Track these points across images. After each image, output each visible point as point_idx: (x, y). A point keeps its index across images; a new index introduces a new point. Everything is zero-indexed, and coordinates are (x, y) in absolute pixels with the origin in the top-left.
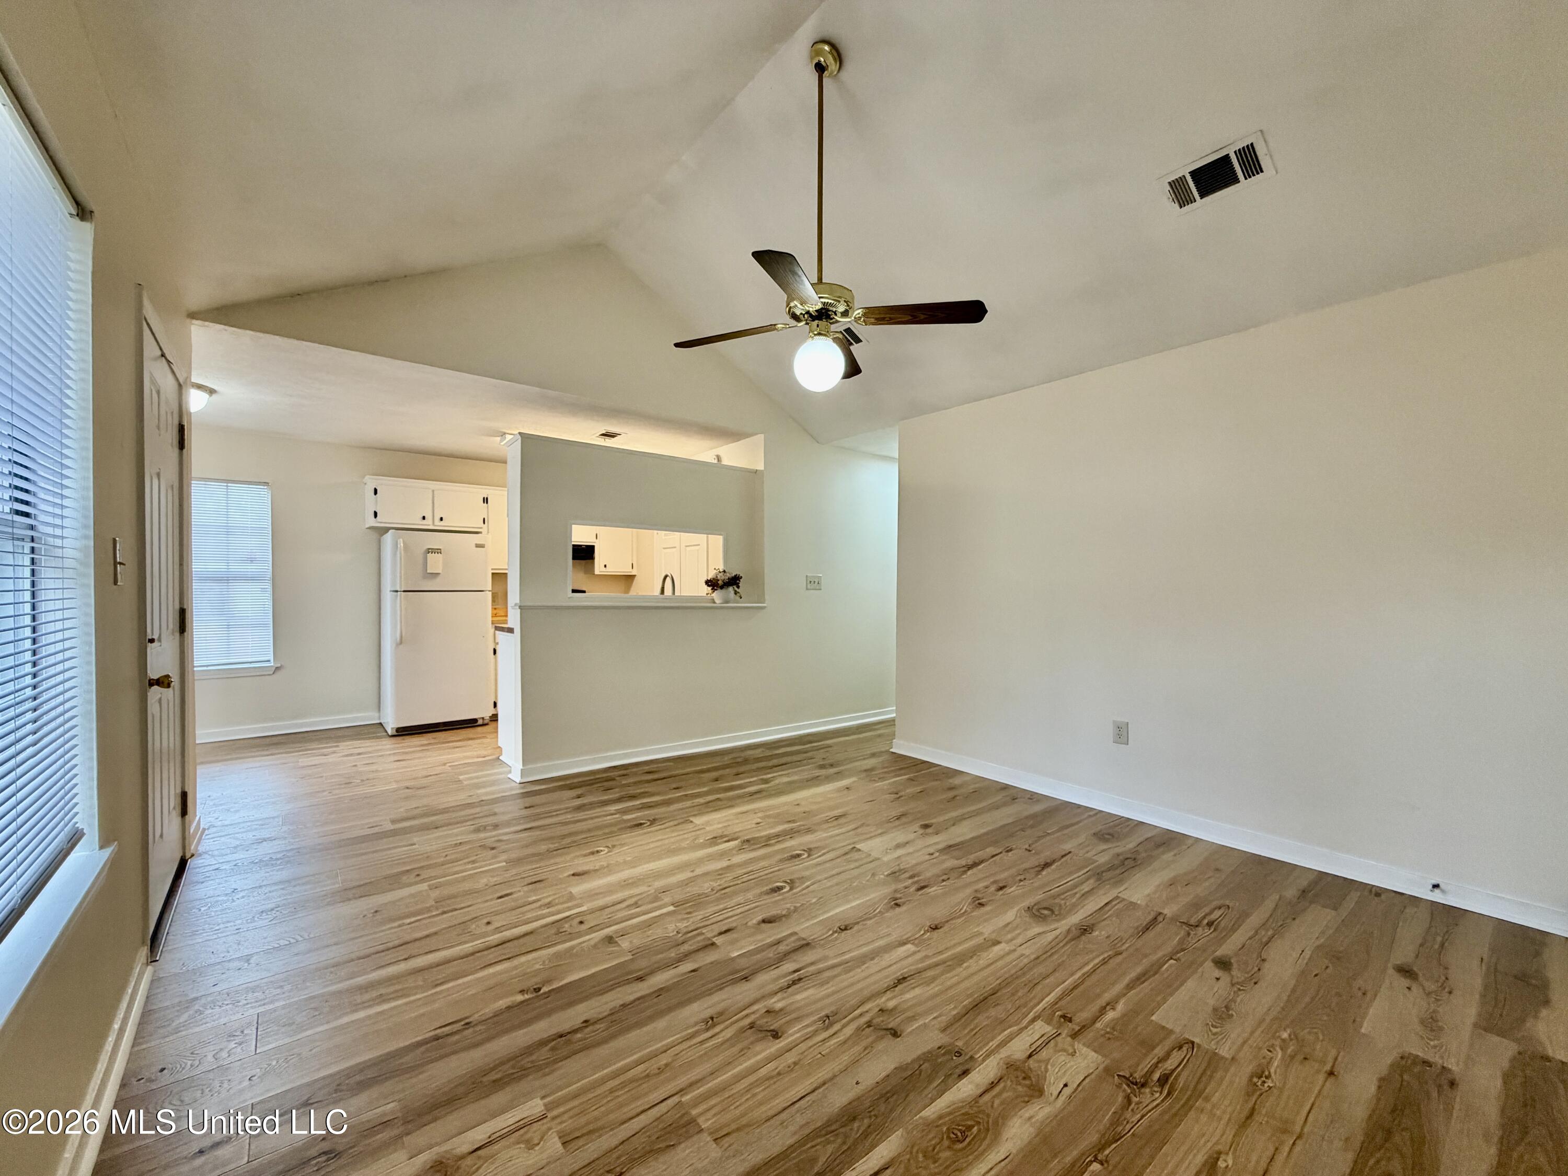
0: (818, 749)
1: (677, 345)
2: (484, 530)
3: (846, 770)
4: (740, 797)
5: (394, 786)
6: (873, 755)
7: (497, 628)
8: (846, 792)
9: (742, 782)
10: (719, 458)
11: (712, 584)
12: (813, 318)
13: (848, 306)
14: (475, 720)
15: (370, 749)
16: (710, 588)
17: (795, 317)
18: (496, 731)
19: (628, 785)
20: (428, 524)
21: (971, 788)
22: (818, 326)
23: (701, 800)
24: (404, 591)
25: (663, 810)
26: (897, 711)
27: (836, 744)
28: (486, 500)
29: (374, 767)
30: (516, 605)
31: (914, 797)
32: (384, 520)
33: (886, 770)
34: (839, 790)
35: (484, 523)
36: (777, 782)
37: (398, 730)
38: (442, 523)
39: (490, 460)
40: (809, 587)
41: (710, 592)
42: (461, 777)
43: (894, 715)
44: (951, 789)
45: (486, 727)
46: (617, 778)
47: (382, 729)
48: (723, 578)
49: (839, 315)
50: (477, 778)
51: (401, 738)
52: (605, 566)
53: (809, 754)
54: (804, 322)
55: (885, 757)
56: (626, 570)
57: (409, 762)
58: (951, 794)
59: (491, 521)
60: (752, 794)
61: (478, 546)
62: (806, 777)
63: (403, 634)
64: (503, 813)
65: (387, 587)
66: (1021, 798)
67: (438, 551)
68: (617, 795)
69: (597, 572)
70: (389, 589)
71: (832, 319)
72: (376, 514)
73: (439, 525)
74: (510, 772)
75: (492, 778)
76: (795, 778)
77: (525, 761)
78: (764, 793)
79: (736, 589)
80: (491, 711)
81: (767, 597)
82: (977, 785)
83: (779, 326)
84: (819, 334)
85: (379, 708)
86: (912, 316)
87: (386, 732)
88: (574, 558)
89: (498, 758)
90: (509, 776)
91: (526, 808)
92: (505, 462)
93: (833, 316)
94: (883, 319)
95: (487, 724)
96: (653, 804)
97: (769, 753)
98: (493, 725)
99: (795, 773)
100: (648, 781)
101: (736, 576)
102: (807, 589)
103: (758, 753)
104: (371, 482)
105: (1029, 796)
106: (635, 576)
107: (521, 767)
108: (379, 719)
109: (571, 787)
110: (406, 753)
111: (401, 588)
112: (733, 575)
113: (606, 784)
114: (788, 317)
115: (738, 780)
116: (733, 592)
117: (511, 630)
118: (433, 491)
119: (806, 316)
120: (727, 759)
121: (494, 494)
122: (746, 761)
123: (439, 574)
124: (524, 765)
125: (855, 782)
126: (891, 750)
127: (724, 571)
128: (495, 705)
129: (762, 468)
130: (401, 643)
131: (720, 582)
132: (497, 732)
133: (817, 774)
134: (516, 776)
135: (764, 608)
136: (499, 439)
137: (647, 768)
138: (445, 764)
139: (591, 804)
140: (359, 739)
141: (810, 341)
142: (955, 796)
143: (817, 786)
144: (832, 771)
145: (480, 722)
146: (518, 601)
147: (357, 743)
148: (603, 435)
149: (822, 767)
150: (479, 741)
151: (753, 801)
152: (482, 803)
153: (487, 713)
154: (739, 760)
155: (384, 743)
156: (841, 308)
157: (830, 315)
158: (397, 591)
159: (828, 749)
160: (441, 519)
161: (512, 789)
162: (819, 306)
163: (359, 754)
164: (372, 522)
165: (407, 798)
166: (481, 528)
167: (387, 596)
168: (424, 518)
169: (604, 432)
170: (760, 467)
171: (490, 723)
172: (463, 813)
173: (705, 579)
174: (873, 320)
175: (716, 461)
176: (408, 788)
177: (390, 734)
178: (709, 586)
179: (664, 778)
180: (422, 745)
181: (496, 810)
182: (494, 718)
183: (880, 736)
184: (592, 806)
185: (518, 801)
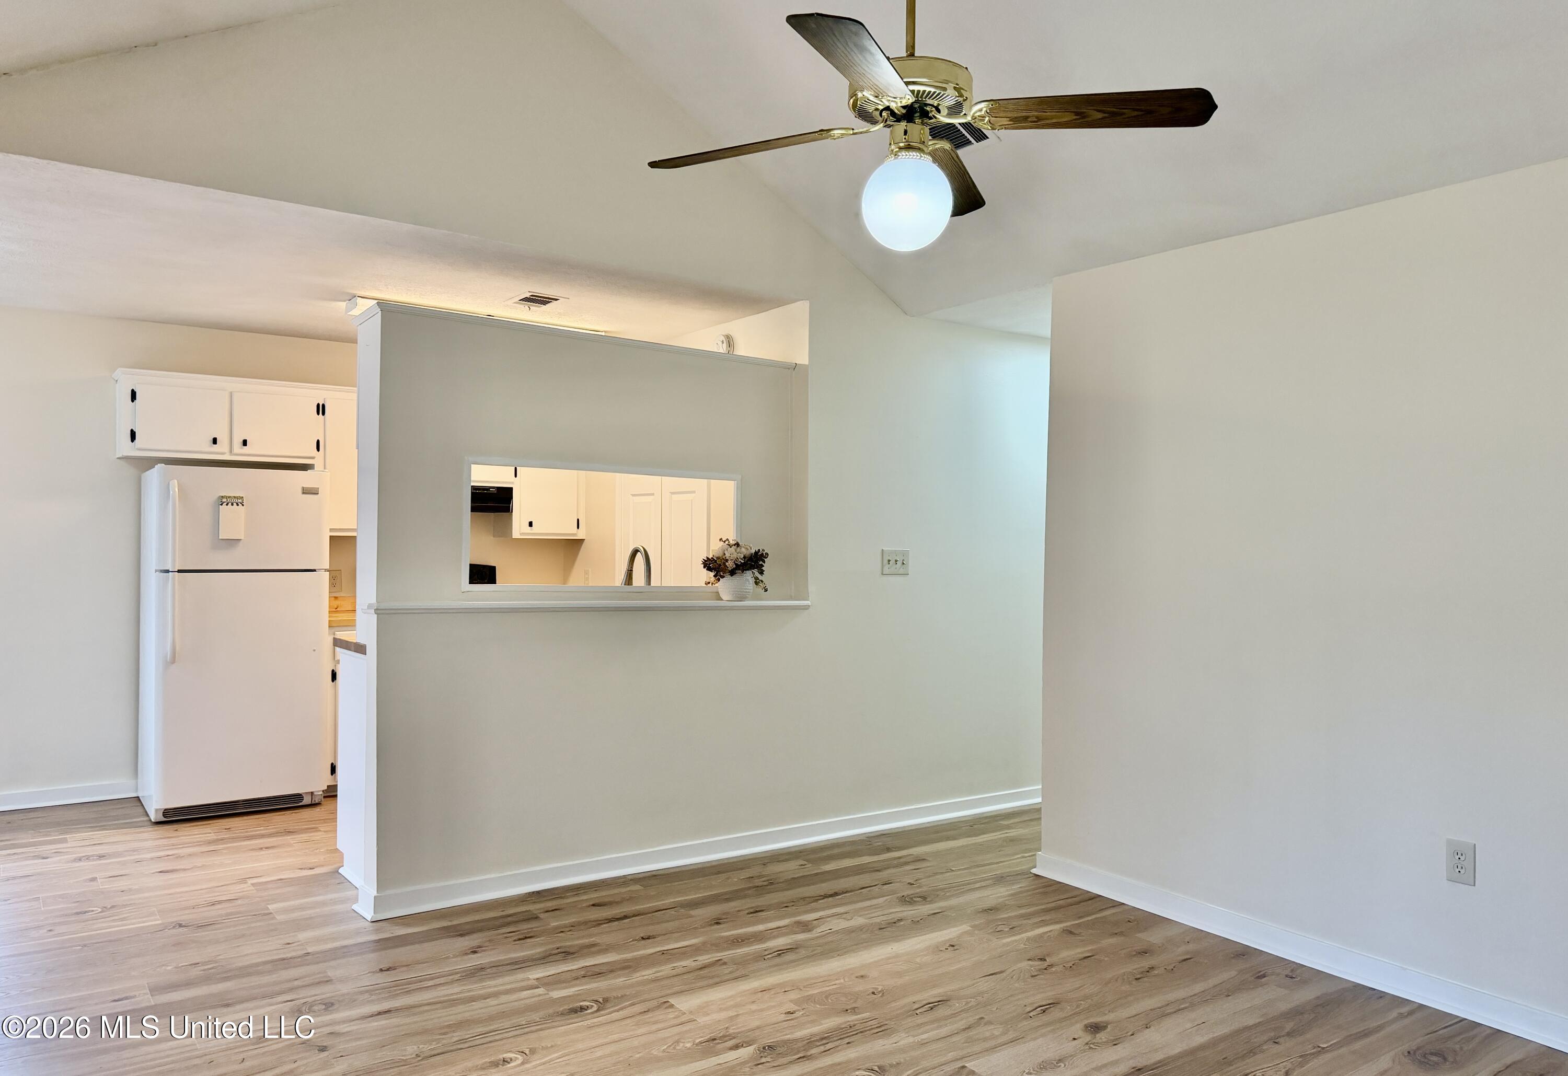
0: (901, 863)
1: (653, 165)
2: (318, 462)
3: (951, 908)
4: (760, 957)
5: (157, 921)
6: (1000, 880)
7: (338, 643)
8: (949, 954)
9: (761, 927)
10: (729, 341)
11: (715, 566)
12: (898, 118)
13: (961, 95)
14: (299, 797)
15: (120, 848)
16: (712, 574)
17: (864, 114)
18: (332, 818)
19: (561, 930)
20: (221, 452)
21: (1181, 951)
22: (906, 132)
23: (689, 963)
24: (179, 571)
25: (619, 981)
26: (1044, 793)
27: (937, 854)
28: (321, 409)
29: (122, 884)
30: (370, 606)
31: (1073, 968)
32: (146, 445)
33: (1023, 911)
34: (937, 949)
35: (318, 449)
36: (823, 928)
37: (166, 812)
38: (246, 450)
39: (330, 338)
40: (886, 571)
41: (713, 579)
42: (271, 907)
43: (1039, 800)
44: (1144, 953)
45: (317, 809)
46: (542, 916)
47: (140, 810)
48: (735, 555)
49: (944, 111)
50: (301, 908)
51: (175, 826)
52: (531, 524)
53: (885, 874)
54: (882, 125)
55: (1023, 884)
56: (565, 529)
57: (182, 875)
58: (1145, 963)
59: (329, 446)
60: (781, 952)
61: (306, 491)
62: (877, 920)
63: (177, 648)
64: (342, 980)
65: (151, 562)
66: (1273, 974)
67: (238, 501)
68: (539, 950)
69: (516, 534)
70: (154, 568)
71: (931, 118)
72: (133, 436)
73: (241, 454)
74: (356, 900)
75: (327, 909)
76: (859, 921)
77: (381, 884)
78: (803, 952)
79: (757, 574)
80: (327, 780)
81: (812, 588)
82: (1191, 947)
83: (835, 132)
84: (909, 148)
85: (136, 769)
86: (1077, 114)
87: (148, 815)
88: (474, 509)
89: (338, 871)
90: (355, 907)
91: (381, 970)
92: (354, 341)
93: (934, 113)
94: (1026, 118)
95: (318, 804)
96: (604, 969)
97: (811, 869)
98: (327, 805)
99: (857, 912)
100: (598, 923)
101: (756, 553)
102: (882, 574)
103: (791, 868)
104: (126, 380)
105: (1287, 972)
106: (584, 539)
107: (375, 893)
108: (137, 790)
109: (461, 932)
110: (179, 857)
111: (174, 565)
112: (753, 551)
113: (524, 926)
114: (851, 115)
115: (754, 924)
116: (752, 581)
117: (360, 649)
118: (231, 394)
119: (884, 114)
120: (736, 881)
121: (335, 397)
122: (771, 885)
123: (240, 540)
124: (379, 889)
125: (966, 933)
126: (1034, 871)
127: (737, 545)
128: (333, 769)
129: (806, 362)
130: (173, 661)
131: (730, 565)
132: (335, 819)
133: (900, 915)
134: (366, 909)
135: (806, 608)
136: (343, 305)
137: (594, 896)
138: (244, 881)
139: (496, 965)
140: (103, 828)
141: (891, 161)
142: (1152, 968)
143: (897, 939)
144: (925, 909)
145: (307, 800)
146: (373, 600)
147: (98, 835)
148: (526, 300)
149: (907, 901)
150: (304, 836)
151: (780, 967)
152: (306, 958)
153: (319, 786)
154: (758, 882)
155: (145, 835)
156: (950, 98)
157: (928, 112)
158: (167, 571)
159: (918, 865)
160: (245, 443)
161: (358, 932)
162: (909, 100)
163: (101, 857)
164: (126, 448)
165: (179, 945)
166: (313, 458)
167: (151, 581)
168: (215, 441)
169: (528, 295)
170: (803, 359)
171: (324, 801)
172: (274, 977)
173: (704, 556)
174: (1005, 121)
175: (723, 349)
176: (181, 926)
177: (153, 820)
178: (709, 569)
179: (625, 917)
180: (210, 843)
181: (330, 973)
182: (331, 793)
183: (1012, 840)
184: (498, 968)
185: (372, 956)
